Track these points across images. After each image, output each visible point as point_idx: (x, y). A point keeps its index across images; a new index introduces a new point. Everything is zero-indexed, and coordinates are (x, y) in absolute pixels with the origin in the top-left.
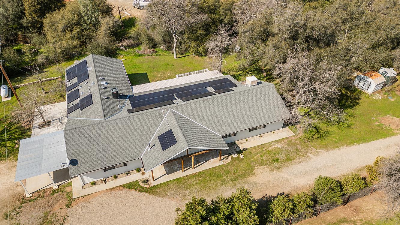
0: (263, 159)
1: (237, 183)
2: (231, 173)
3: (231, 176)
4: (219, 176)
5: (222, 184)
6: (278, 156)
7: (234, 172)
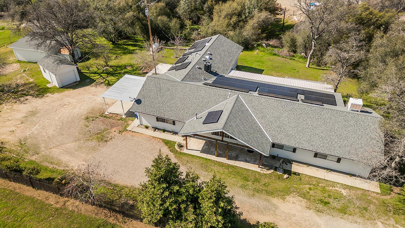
0: (308, 193)
1: (257, 194)
2: (259, 183)
3: (257, 185)
4: (246, 179)
5: (241, 187)
6: (331, 201)
7: (264, 184)
